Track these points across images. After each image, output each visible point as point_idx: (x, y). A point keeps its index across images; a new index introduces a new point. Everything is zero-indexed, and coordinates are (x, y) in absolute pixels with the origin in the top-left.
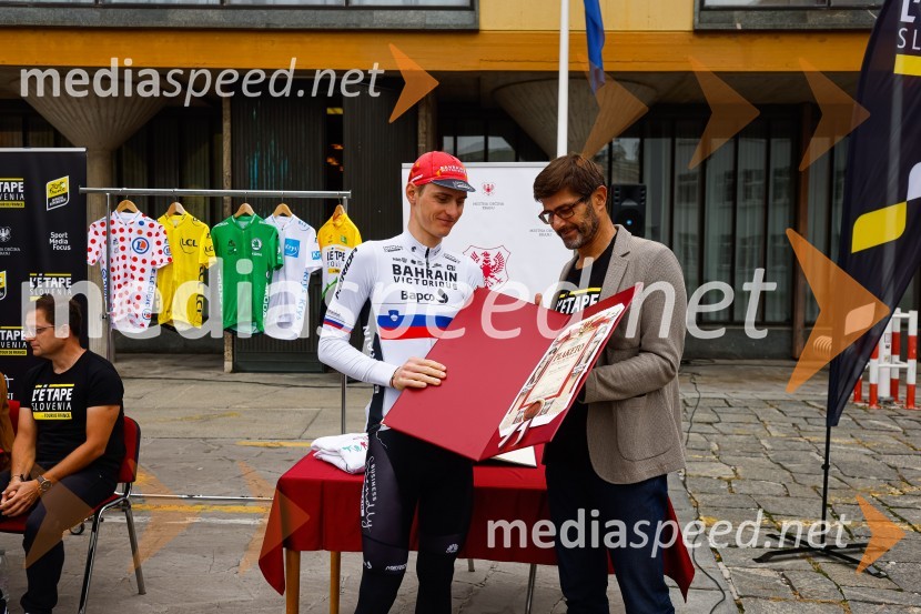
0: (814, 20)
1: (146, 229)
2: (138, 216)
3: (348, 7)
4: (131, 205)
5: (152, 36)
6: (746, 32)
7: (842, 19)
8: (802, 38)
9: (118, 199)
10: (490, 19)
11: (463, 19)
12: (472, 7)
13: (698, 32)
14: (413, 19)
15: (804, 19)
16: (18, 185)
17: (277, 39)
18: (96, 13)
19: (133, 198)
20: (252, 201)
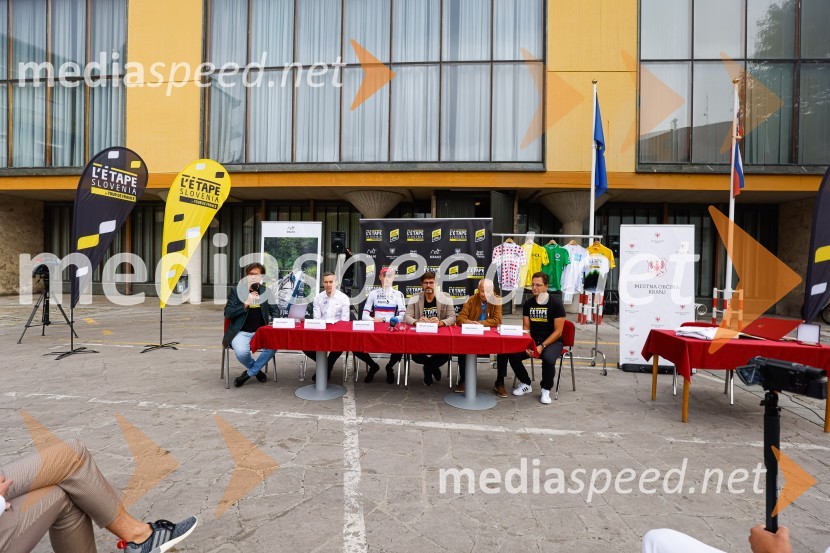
0: (685, 169)
1: (518, 250)
2: (514, 245)
3: (491, 162)
4: (511, 240)
5: (410, 174)
6: (658, 173)
7: (697, 168)
8: (680, 176)
9: (506, 238)
10: (550, 167)
11: (539, 167)
12: (543, 161)
13: (637, 173)
14: (518, 167)
15: (681, 168)
16: (464, 232)
17: (462, 174)
18: (389, 165)
19: (512, 238)
20: (554, 239)
